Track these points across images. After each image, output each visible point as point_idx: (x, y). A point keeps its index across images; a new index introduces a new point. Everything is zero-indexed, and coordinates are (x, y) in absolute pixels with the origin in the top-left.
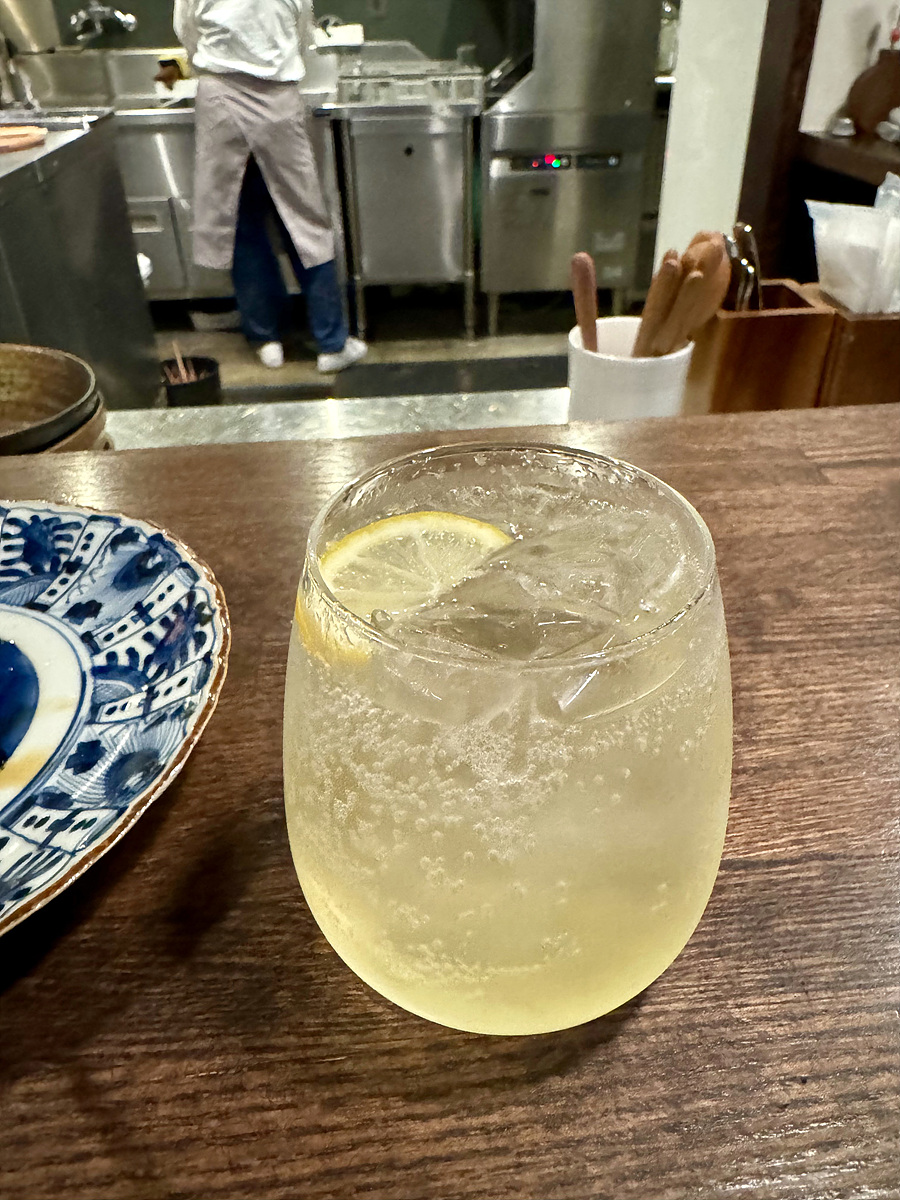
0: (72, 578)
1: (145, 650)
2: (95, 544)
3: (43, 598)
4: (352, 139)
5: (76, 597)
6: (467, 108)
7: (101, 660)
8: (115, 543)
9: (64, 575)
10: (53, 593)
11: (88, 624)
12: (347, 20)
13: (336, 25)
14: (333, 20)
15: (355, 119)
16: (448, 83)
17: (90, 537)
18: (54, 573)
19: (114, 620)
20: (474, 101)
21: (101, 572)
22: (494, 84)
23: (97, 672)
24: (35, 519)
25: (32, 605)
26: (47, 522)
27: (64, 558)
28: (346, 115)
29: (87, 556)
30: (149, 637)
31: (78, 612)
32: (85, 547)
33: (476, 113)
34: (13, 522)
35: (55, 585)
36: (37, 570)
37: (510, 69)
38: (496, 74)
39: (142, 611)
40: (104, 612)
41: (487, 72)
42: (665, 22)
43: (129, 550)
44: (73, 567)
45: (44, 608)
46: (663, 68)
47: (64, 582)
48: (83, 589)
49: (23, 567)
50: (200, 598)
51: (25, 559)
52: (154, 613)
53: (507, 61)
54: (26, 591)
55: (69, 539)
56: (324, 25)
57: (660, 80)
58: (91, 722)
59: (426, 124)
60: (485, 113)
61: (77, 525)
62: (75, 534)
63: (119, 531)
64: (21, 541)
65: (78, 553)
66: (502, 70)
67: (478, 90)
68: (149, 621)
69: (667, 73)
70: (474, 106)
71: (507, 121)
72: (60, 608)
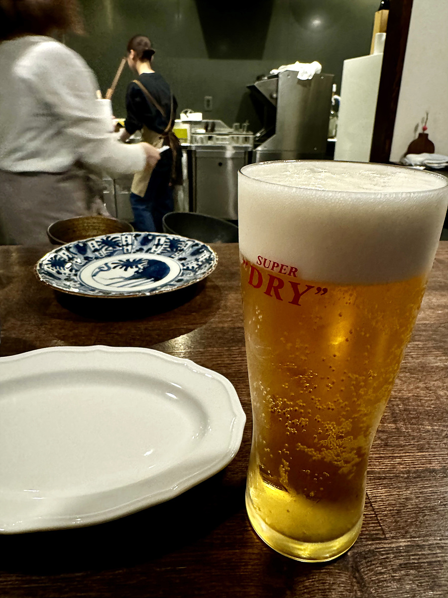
0: (180, 253)
1: (196, 266)
2: (188, 246)
3: (173, 256)
4: (196, 158)
5: (180, 256)
6: (246, 148)
7: (185, 268)
8: (193, 246)
9: (179, 252)
10: (175, 255)
11: (183, 262)
12: (196, 110)
13: (190, 113)
14: (189, 111)
15: (197, 151)
16: (238, 138)
17: (187, 244)
18: (176, 251)
19: (189, 261)
20: (249, 145)
21: (188, 252)
22: (257, 139)
23: (184, 269)
24: (174, 239)
25: (170, 257)
26: (176, 240)
27: (179, 248)
28: (193, 149)
29: (185, 248)
30: (197, 265)
31: (180, 259)
32: (185, 246)
33: (250, 150)
34: (168, 239)
35: (176, 254)
36: (172, 250)
37: (263, 134)
38: (258, 135)
39: (197, 260)
40: (187, 260)
41: (255, 133)
42: (331, 117)
43: (196, 247)
44: (181, 250)
45: (173, 258)
46: (330, 135)
47: (178, 253)
48: (183, 255)
49: (169, 249)
50: (212, 257)
51: (169, 247)
52: (200, 260)
53: (263, 130)
54: (169, 254)
55: (181, 244)
56: (186, 112)
57: (330, 140)
58: (181, 276)
59: (224, 153)
60: (254, 150)
61: (184, 241)
62: (183, 243)
63: (194, 244)
64: (169, 244)
65: (183, 247)
66: (261, 133)
67: (251, 141)
68: (198, 262)
69: (332, 137)
70: (249, 147)
71: (260, 154)
72: (177, 258)
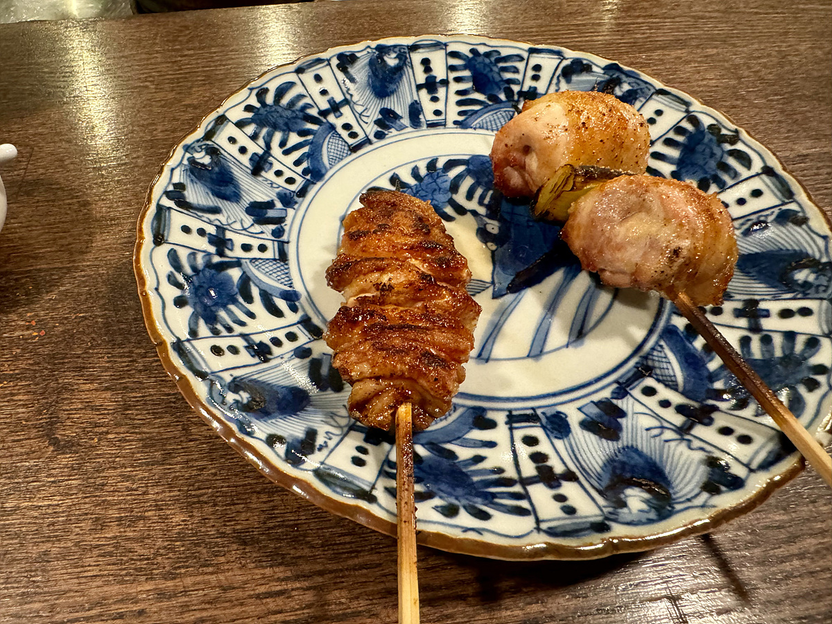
17: (537, 68)
24: (474, 52)
26: (487, 55)
27: (516, 88)
32: (536, 78)
34: (455, 55)
36: (493, 99)
44: (529, 95)
